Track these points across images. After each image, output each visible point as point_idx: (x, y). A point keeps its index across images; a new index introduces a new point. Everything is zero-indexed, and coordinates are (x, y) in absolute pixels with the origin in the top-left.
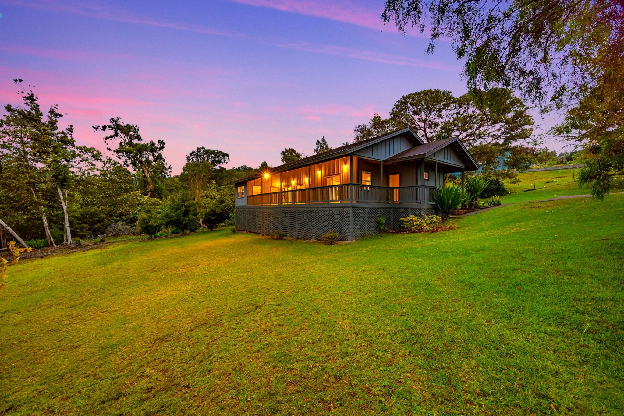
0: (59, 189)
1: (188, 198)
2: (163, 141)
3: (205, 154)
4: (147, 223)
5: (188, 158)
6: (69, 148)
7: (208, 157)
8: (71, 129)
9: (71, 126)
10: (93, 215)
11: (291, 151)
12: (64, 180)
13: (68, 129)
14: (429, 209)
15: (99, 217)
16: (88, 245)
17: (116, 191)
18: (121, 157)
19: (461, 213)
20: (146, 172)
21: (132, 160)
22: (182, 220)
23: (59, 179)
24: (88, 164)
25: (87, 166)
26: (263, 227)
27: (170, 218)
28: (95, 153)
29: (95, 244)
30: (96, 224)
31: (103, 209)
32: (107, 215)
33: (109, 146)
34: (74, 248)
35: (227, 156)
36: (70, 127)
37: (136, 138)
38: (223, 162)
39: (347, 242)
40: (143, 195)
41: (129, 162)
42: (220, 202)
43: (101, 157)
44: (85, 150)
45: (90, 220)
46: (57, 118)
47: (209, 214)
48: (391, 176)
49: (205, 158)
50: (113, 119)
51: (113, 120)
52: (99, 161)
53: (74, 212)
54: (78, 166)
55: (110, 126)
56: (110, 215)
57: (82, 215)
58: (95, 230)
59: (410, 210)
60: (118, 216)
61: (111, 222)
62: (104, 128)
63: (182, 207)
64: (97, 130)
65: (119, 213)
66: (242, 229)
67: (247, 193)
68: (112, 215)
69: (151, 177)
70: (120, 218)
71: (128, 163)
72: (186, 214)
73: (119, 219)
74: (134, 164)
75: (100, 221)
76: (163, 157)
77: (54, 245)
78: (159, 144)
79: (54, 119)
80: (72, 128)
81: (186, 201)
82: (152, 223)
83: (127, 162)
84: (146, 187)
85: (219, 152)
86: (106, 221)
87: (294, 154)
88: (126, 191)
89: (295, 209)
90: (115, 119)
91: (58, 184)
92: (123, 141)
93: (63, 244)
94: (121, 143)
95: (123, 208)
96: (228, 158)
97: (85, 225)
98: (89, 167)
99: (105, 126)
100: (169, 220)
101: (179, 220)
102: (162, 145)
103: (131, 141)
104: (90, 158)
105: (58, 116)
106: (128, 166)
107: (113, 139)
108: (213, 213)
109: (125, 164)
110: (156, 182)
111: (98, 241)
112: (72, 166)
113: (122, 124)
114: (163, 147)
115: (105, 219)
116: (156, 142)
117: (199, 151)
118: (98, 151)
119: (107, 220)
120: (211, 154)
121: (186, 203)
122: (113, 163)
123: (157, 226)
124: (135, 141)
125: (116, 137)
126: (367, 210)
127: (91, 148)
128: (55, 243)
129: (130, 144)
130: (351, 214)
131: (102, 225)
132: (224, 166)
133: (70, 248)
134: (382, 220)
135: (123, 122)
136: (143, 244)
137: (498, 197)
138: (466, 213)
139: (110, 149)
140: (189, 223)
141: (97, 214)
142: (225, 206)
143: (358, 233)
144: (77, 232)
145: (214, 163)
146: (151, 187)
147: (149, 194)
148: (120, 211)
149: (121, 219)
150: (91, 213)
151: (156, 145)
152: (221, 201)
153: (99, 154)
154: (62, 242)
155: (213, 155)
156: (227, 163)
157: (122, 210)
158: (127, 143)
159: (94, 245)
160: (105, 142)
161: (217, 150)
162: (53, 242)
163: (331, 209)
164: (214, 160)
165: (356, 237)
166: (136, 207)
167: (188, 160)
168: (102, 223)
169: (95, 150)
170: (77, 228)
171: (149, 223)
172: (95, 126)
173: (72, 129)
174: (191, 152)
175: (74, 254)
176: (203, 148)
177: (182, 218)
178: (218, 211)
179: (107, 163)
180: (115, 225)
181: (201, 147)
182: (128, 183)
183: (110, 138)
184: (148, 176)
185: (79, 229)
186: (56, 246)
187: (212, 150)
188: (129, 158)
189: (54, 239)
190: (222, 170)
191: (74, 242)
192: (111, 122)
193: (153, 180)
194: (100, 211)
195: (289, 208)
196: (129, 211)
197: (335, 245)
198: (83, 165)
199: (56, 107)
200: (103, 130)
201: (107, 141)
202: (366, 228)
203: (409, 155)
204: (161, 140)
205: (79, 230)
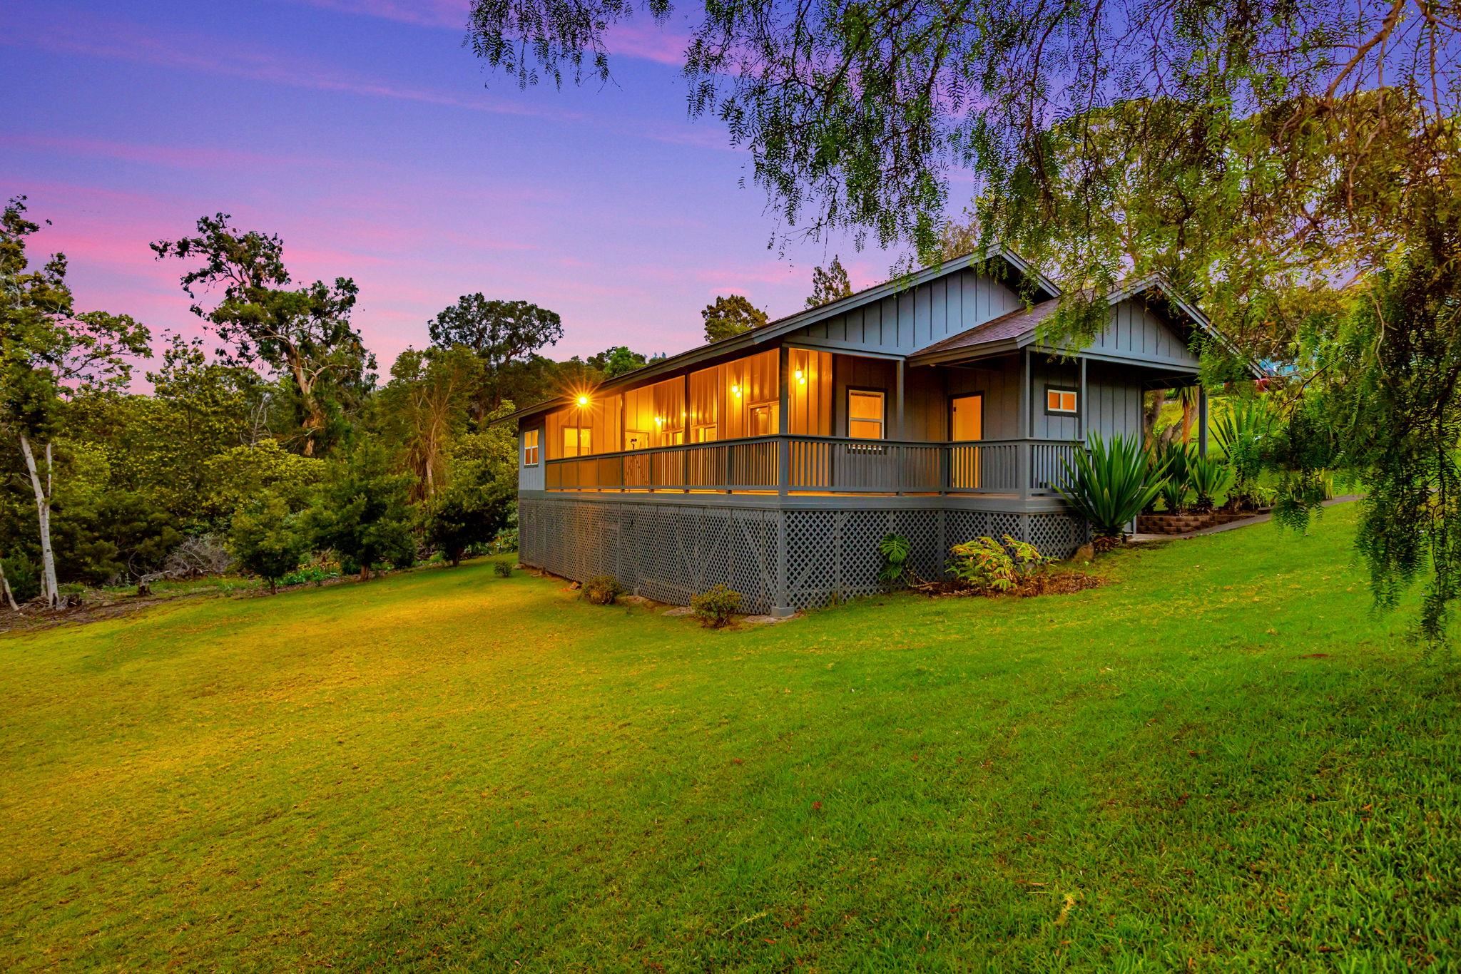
0: (24, 441)
1: (379, 468)
2: (351, 281)
3: (485, 316)
4: (256, 543)
5: (433, 330)
6: (58, 321)
7: (497, 323)
8: (58, 266)
9: (60, 257)
10: (132, 514)
11: (737, 305)
12: (38, 415)
13: (50, 267)
14: (1050, 515)
15: (149, 518)
16: (101, 606)
17: (202, 441)
18: (230, 334)
19: (1187, 525)
20: (303, 378)
21: (260, 342)
22: (361, 533)
23: (23, 414)
24: (109, 366)
25: (107, 371)
26: (581, 560)
27: (324, 527)
28: (131, 330)
29: (123, 601)
30: (140, 540)
31: (162, 496)
32: (174, 512)
33: (196, 302)
34: (61, 614)
35: (555, 319)
36: (56, 260)
37: (271, 276)
38: (542, 338)
39: (764, 620)
40: (284, 451)
41: (254, 348)
42: (479, 478)
43: (147, 341)
44: (101, 322)
45: (123, 529)
46: (21, 237)
47: (440, 516)
48: (958, 403)
49: (485, 329)
50: (205, 220)
51: (206, 224)
52: (142, 354)
53: (77, 504)
54: (85, 372)
55: (198, 243)
56: (184, 513)
57: (101, 514)
58: (138, 559)
59: (989, 519)
60: (206, 515)
61: (186, 534)
62: (184, 247)
63: (358, 493)
64: (162, 256)
65: (207, 508)
66: (534, 565)
67: (547, 452)
68: (190, 514)
69: (315, 394)
70: (211, 521)
71: (249, 353)
72: (372, 513)
73: (207, 525)
74: (267, 353)
75: (150, 532)
76: (353, 330)
77: (13, 603)
78: (341, 291)
79: (14, 240)
80: (63, 261)
81: (374, 474)
82: (270, 542)
83: (247, 348)
84: (301, 423)
85: (529, 309)
86: (169, 532)
87: (745, 315)
88: (232, 442)
89: (654, 509)
90: (213, 219)
91: (23, 427)
92: (236, 284)
93: (37, 602)
94: (229, 292)
95: (219, 493)
96: (558, 328)
97: (106, 545)
98: (113, 376)
99: (185, 241)
100: (321, 533)
101: (351, 534)
102: (348, 295)
103: (258, 286)
104: (116, 348)
105: (27, 230)
106: (250, 360)
107: (208, 278)
108: (452, 513)
109: (241, 355)
110: (329, 409)
111: (132, 593)
112: (68, 372)
113: (232, 234)
114: (351, 301)
115: (167, 524)
116: (330, 284)
117: (465, 309)
118: (140, 326)
119: (170, 529)
120: (505, 316)
121: (372, 482)
122: (192, 356)
123: (285, 551)
124: (271, 285)
125: (216, 275)
126: (841, 520)
127: (121, 319)
128: (15, 597)
129: (256, 293)
130: (781, 535)
131: (158, 545)
132: (545, 352)
133: (52, 614)
134: (898, 551)
135: (236, 228)
136: (242, 606)
137: (1320, 470)
138: (1205, 525)
139: (199, 312)
140: (382, 544)
141: (143, 512)
142: (493, 491)
143: (806, 591)
144: (85, 564)
145: (514, 342)
146: (315, 424)
147: (310, 445)
148: (210, 502)
149: (215, 525)
150: (127, 509)
151: (329, 296)
152: (484, 473)
153: (142, 335)
154: (33, 596)
155: (510, 320)
156: (554, 343)
157: (215, 499)
158: (247, 291)
159: (116, 605)
160: (186, 289)
161: (524, 303)
162: (11, 596)
163: (736, 514)
164: (515, 334)
165: (798, 605)
166: (256, 490)
167: (435, 336)
168: (157, 538)
169: (131, 323)
170: (85, 554)
171: (261, 543)
172: (157, 244)
173: (64, 265)
174: (443, 310)
175: (51, 632)
176: (479, 297)
177: (359, 528)
178: (469, 505)
179: (175, 357)
180: (195, 544)
181: (473, 294)
182: (234, 415)
183: (200, 278)
184: (307, 390)
185: (89, 555)
186: (16, 607)
187: (507, 301)
188: (253, 336)
189: (11, 586)
190: (538, 367)
191: (66, 595)
192: (201, 229)
193: (320, 402)
194: (152, 503)
195: (638, 504)
196: (236, 500)
197: (727, 629)
198: (97, 369)
199: (22, 202)
200: (181, 254)
201: (192, 286)
202: (838, 576)
203: (1001, 334)
204: (347, 279)
205: (89, 559)
